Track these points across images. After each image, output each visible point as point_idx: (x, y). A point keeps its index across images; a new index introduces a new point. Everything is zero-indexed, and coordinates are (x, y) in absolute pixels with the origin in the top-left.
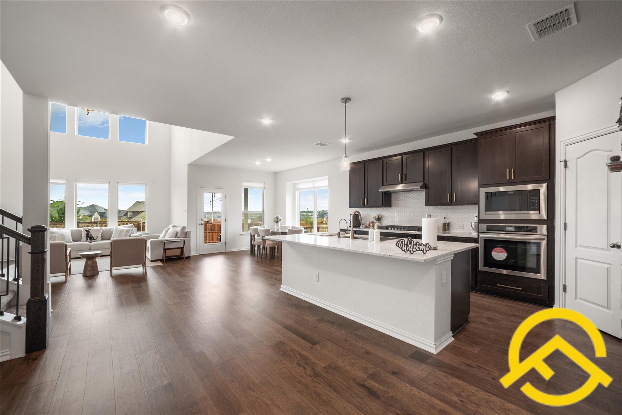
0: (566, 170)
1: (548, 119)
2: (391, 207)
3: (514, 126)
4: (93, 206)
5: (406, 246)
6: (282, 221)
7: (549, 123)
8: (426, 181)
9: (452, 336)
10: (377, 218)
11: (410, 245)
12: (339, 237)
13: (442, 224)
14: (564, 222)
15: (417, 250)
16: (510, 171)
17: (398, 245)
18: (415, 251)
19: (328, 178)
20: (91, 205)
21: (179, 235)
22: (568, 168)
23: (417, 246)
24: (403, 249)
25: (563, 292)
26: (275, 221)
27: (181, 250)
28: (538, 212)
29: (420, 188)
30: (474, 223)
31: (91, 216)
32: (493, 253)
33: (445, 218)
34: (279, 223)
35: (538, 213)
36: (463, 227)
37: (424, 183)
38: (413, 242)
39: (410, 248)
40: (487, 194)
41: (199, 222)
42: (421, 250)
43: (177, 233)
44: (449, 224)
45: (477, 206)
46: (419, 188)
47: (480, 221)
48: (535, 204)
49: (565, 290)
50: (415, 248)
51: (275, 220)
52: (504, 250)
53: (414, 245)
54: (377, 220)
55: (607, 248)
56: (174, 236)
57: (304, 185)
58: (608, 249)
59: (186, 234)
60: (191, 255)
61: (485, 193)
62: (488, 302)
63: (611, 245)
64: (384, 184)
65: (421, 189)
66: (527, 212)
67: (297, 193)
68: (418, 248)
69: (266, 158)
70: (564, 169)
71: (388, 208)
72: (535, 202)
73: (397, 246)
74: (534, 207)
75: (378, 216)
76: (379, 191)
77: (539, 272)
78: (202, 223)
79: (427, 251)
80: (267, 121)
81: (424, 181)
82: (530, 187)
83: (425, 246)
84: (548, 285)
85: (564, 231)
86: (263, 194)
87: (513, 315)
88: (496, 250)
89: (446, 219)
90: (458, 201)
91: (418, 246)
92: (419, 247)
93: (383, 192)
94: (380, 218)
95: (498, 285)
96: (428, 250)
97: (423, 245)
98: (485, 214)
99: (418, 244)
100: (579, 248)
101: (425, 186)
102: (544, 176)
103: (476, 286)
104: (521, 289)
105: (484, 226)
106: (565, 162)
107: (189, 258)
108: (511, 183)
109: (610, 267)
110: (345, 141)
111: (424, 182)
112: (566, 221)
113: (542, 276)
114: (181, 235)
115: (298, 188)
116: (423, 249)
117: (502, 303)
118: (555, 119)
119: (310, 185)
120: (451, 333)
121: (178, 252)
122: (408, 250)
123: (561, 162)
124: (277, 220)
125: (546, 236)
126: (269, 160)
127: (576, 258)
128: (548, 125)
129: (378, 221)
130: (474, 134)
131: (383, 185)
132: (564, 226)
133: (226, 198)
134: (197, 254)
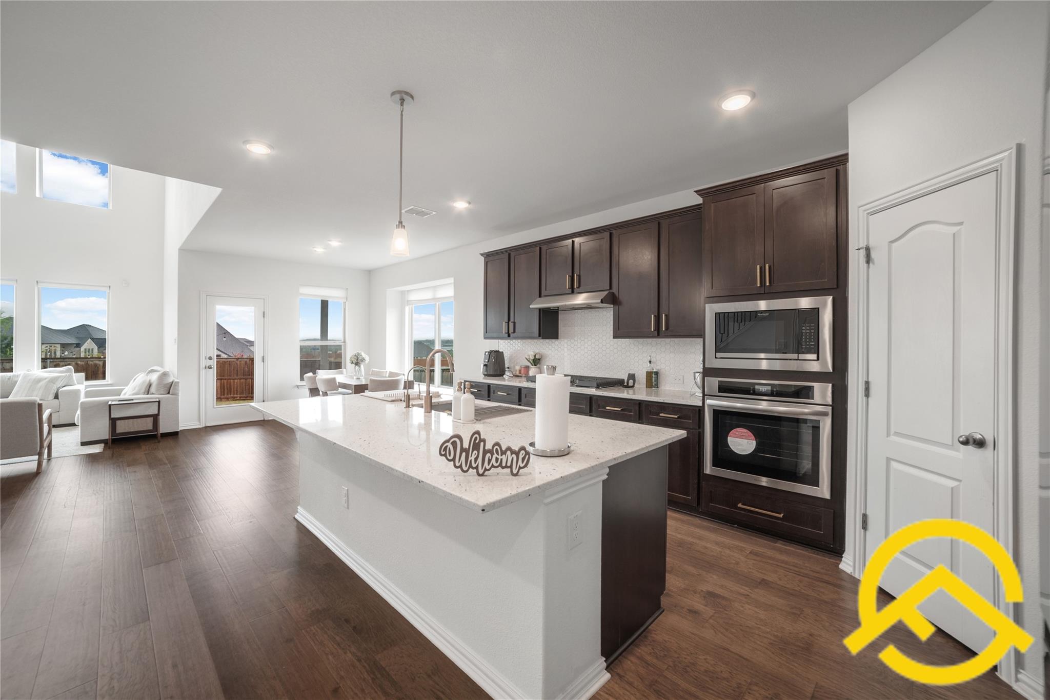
0: (868, 267)
1: (835, 160)
2: (558, 338)
3: (770, 176)
4: (84, 328)
5: (464, 454)
6: (367, 362)
7: (837, 170)
8: (615, 290)
9: (606, 669)
10: (533, 360)
11: (475, 452)
12: (406, 407)
13: (645, 374)
14: (865, 379)
15: (493, 466)
16: (763, 269)
17: (443, 453)
18: (488, 467)
19: (453, 281)
20: (80, 326)
21: (153, 390)
22: (873, 263)
23: (495, 455)
24: (458, 464)
25: (862, 530)
26: (352, 363)
27: (153, 419)
28: (814, 356)
29: (602, 302)
30: (698, 374)
31: (78, 345)
32: (729, 439)
33: (650, 362)
34: (362, 366)
35: (816, 359)
36: (682, 379)
37: (609, 292)
38: (482, 444)
39: (476, 459)
40: (718, 315)
41: (204, 363)
42: (504, 465)
43: (150, 385)
44: (657, 373)
45: (700, 340)
46: (598, 303)
47: (708, 372)
48: (810, 339)
49: (865, 526)
50: (490, 461)
51: (353, 359)
52: (750, 433)
53: (485, 452)
54: (533, 364)
55: (950, 444)
56: (143, 390)
57: (420, 294)
58: (953, 445)
59: (170, 388)
60: (180, 429)
61: (716, 313)
62: (717, 544)
63: (961, 439)
64: (542, 295)
65: (602, 304)
66: (795, 356)
67: (407, 309)
68: (497, 459)
69: (329, 241)
70: (866, 265)
71: (553, 340)
72: (810, 336)
73: (441, 455)
74: (808, 345)
75: (535, 356)
76: (531, 306)
77: (816, 483)
78: (211, 364)
79: (520, 468)
80: (258, 150)
81: (611, 287)
82: (805, 303)
83: (514, 456)
84: (833, 511)
85: (864, 398)
86: (345, 309)
87: (760, 583)
88: (735, 434)
89: (652, 365)
90: (670, 329)
91: (498, 454)
92: (500, 457)
93: (540, 310)
94: (539, 359)
95: (740, 505)
96: (524, 467)
97: (509, 453)
98: (716, 358)
99: (497, 449)
100: (892, 436)
101: (612, 299)
102: (826, 280)
103: (698, 504)
104: (781, 516)
105: (714, 382)
106: (868, 250)
107: (175, 434)
108: (765, 293)
109: (957, 487)
110: (461, 205)
111: (611, 291)
112: (868, 378)
113: (824, 491)
114: (157, 390)
115: (409, 299)
116: (509, 464)
117: (744, 546)
118: (848, 161)
119: (428, 295)
120: (601, 662)
121: (147, 425)
122: (471, 466)
123: (859, 249)
124: (357, 360)
125: (831, 407)
126: (335, 243)
127: (887, 458)
128: (835, 172)
129: (535, 365)
130: (696, 193)
131: (540, 296)
132: (864, 387)
133: (264, 317)
134: (200, 425)
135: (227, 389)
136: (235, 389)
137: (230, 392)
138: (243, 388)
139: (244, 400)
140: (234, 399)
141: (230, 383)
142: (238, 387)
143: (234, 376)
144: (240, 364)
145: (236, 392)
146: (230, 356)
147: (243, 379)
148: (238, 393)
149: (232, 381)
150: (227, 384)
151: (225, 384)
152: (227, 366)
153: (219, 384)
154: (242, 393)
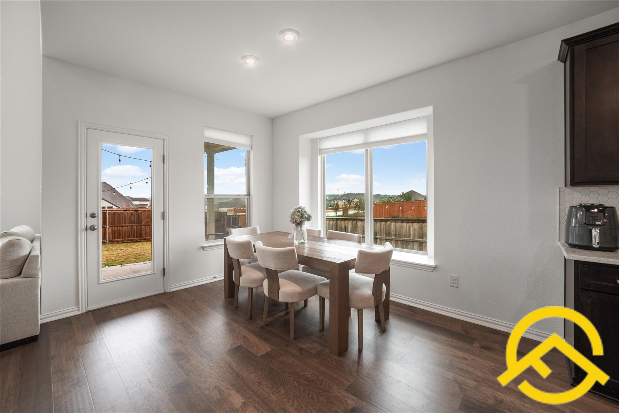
41: (84, 222)
78: (95, 224)
115: (322, 148)
124: (302, 217)
133: (164, 162)
134: (79, 310)
135: (117, 234)
136: (124, 234)
137: (119, 235)
138: (129, 233)
139: (130, 242)
140: (123, 242)
141: (120, 230)
142: (126, 233)
143: (122, 224)
144: (127, 214)
145: (124, 236)
146: (119, 207)
147: (130, 226)
148: (126, 237)
149: (121, 228)
150: (117, 231)
151: (116, 230)
152: (117, 216)
153: (111, 230)
154: (129, 237)
